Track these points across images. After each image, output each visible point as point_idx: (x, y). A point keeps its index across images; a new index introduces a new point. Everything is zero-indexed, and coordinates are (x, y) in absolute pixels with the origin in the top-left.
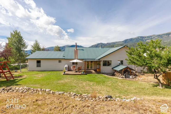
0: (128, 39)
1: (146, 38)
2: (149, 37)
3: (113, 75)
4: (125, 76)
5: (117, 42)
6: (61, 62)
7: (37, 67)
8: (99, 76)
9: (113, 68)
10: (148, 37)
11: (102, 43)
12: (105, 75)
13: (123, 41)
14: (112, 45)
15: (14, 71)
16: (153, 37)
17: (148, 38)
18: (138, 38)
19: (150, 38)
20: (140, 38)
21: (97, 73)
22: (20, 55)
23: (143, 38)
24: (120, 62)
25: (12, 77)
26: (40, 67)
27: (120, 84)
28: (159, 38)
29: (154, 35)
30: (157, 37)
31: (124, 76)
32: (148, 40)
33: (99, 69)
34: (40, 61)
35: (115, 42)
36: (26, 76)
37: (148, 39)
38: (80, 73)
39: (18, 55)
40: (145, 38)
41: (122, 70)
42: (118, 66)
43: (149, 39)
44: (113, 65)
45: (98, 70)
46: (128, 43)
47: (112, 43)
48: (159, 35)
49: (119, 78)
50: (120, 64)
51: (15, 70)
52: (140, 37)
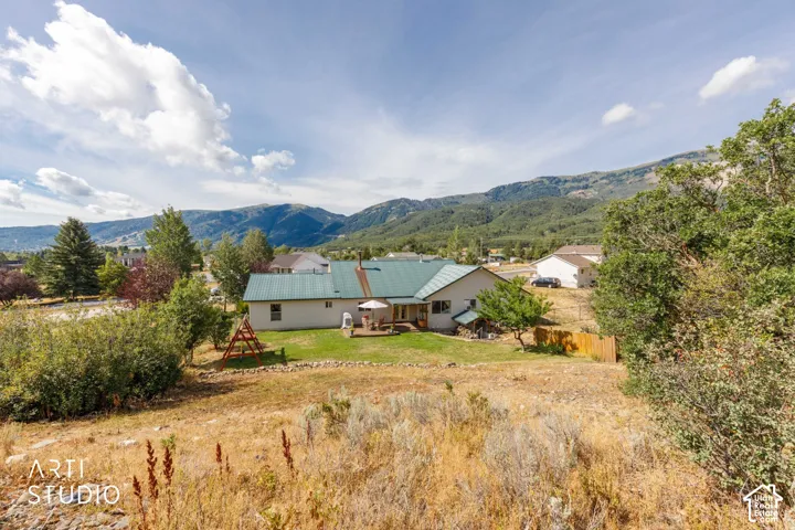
0: (504, 187)
1: (568, 185)
2: (580, 181)
3: (454, 332)
4: (479, 334)
5: (463, 196)
6: (331, 306)
7: (272, 319)
8: (427, 336)
9: (453, 318)
10: (575, 179)
11: (406, 200)
12: (438, 334)
13: (486, 194)
14: (446, 208)
16: (591, 180)
17: (575, 184)
18: (541, 181)
19: (581, 185)
20: (547, 182)
21: (421, 331)
23: (556, 183)
24: (468, 303)
26: (280, 319)
27: (467, 350)
28: (611, 187)
29: (596, 173)
30: (604, 181)
31: (475, 335)
32: (574, 193)
33: (425, 321)
34: (279, 306)
35: (458, 197)
37: (573, 188)
38: (386, 333)
40: (566, 181)
41: (472, 322)
42: (466, 311)
43: (578, 188)
44: (454, 309)
45: (420, 323)
46: (504, 200)
47: (445, 198)
48: (613, 175)
49: (466, 338)
50: (469, 308)
52: (548, 178)
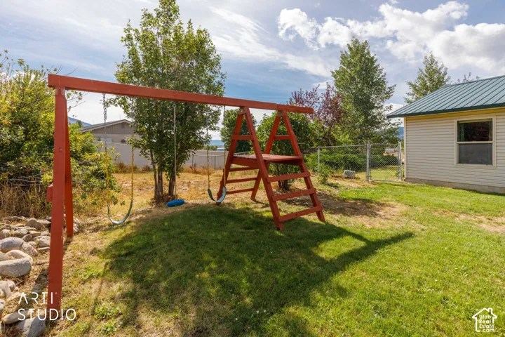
15: (343, 173)
22: (366, 121)
25: (315, 205)
36: (400, 208)
39: (361, 120)
51: (347, 168)
